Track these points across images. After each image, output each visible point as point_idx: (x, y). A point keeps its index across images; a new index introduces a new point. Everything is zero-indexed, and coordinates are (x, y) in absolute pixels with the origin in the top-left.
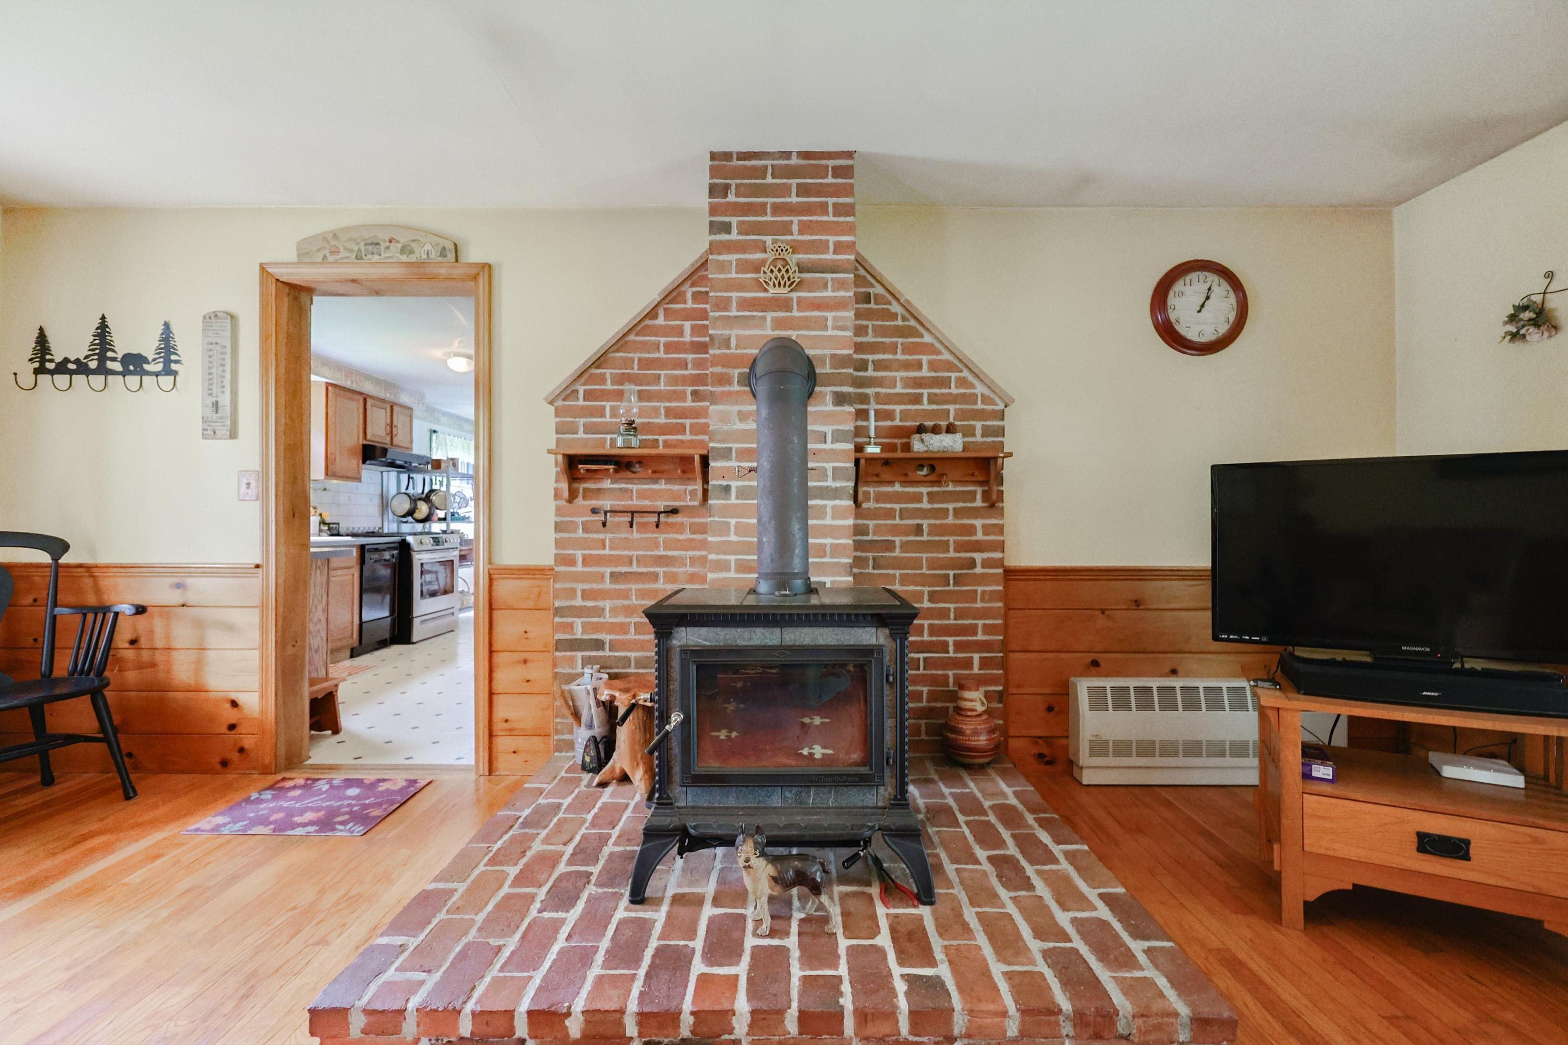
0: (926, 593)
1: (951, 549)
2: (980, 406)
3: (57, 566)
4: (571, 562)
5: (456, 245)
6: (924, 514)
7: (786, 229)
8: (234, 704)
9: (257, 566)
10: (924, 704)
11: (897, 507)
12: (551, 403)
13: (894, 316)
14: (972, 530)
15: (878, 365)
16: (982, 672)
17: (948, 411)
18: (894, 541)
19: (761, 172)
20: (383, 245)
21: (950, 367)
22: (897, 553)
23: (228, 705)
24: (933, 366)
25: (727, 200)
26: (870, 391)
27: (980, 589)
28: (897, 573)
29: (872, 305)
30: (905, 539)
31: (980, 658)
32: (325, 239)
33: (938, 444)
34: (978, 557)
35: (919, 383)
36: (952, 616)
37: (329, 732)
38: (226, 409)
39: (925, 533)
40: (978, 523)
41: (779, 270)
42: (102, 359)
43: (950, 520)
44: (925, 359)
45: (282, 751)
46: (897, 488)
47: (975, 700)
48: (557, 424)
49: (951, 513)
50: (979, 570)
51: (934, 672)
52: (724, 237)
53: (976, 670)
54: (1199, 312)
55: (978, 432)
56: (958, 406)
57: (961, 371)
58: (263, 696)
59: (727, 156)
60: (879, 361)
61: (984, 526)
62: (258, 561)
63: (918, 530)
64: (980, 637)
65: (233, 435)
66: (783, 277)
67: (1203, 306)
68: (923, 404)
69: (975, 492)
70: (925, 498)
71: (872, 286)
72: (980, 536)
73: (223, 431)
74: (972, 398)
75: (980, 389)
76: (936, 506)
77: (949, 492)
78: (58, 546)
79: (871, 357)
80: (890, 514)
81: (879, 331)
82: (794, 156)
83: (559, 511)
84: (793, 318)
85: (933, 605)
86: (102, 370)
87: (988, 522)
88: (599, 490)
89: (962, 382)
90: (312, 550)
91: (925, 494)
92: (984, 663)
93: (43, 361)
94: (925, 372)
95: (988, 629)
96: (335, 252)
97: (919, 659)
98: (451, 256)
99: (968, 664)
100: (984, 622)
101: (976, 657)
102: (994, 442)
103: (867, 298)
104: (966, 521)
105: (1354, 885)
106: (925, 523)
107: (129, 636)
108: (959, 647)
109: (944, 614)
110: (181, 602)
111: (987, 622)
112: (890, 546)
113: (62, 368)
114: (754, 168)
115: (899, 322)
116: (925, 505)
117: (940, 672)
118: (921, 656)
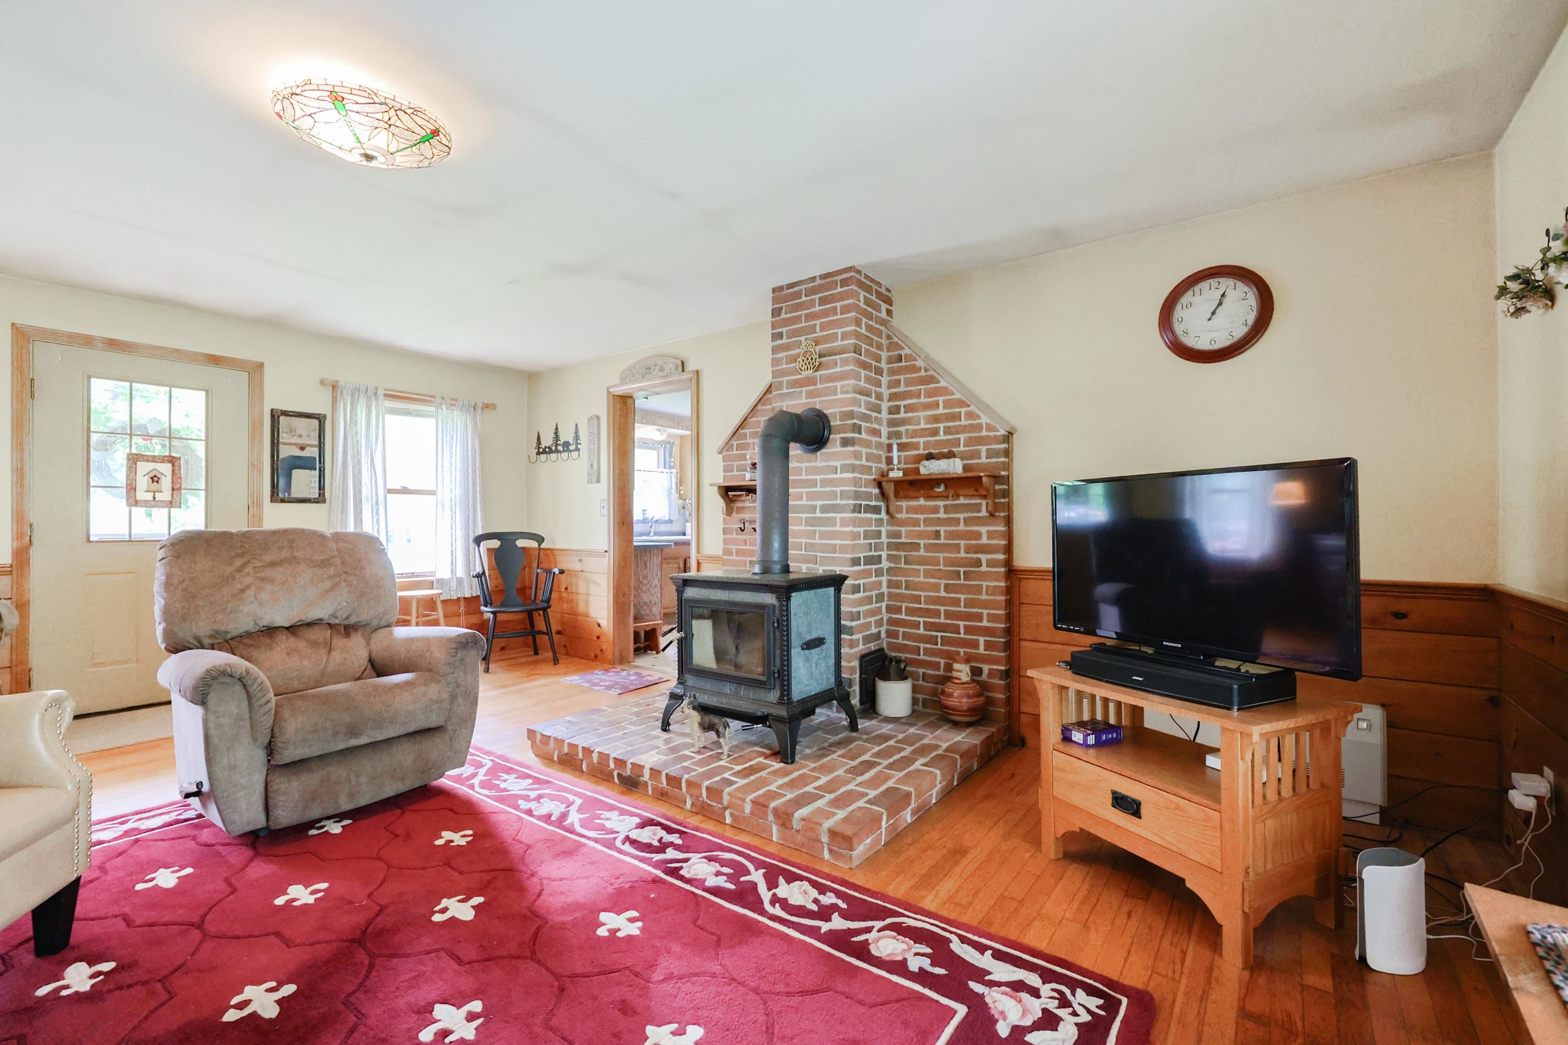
0: (943, 585)
1: (962, 551)
2: (984, 433)
3: (540, 549)
4: (730, 554)
5: (683, 362)
6: (939, 522)
7: (812, 329)
8: (599, 625)
9: (606, 552)
10: (942, 673)
11: (922, 517)
12: (720, 453)
13: (919, 369)
14: (978, 535)
15: (909, 408)
16: (987, 652)
17: (959, 439)
18: (920, 544)
19: (798, 295)
20: (653, 368)
21: (962, 404)
22: (922, 552)
23: (597, 626)
24: (947, 404)
25: (781, 317)
26: (902, 429)
27: (985, 584)
28: (922, 568)
29: (903, 364)
30: (927, 541)
31: (985, 641)
32: (631, 370)
33: (937, 468)
34: (984, 557)
35: (936, 419)
36: (962, 604)
37: (655, 652)
38: (595, 467)
39: (942, 538)
40: (984, 530)
41: (808, 359)
42: (557, 445)
43: (962, 527)
44: (941, 399)
45: (617, 654)
46: (922, 502)
47: (962, 672)
48: (724, 466)
49: (962, 521)
50: (984, 568)
51: (949, 648)
52: (779, 342)
53: (982, 650)
54: (1209, 319)
55: (983, 454)
56: (967, 435)
57: (969, 406)
58: (608, 621)
59: (781, 289)
60: (908, 405)
61: (988, 532)
62: (607, 549)
63: (937, 534)
64: (985, 623)
65: (598, 481)
66: (809, 363)
67: (1213, 313)
68: (940, 436)
69: (980, 504)
70: (942, 510)
71: (902, 348)
72: (985, 540)
73: (595, 480)
74: (979, 427)
75: (984, 420)
76: (950, 516)
77: (961, 505)
78: (540, 539)
79: (902, 403)
80: (916, 523)
81: (909, 383)
82: (818, 279)
83: (725, 522)
84: (817, 389)
85: (948, 595)
86: (557, 451)
87: (992, 528)
88: (743, 508)
89: (970, 415)
90: (635, 544)
91: (942, 507)
92: (988, 645)
93: (539, 448)
94: (941, 411)
95: (991, 618)
96: (634, 376)
97: (937, 636)
98: (680, 369)
99: (975, 645)
100: (988, 611)
101: (982, 640)
102: (997, 462)
103: (899, 359)
104: (975, 528)
105: (1082, 830)
106: (942, 529)
107: (564, 586)
108: (968, 630)
109: (956, 602)
110: (580, 569)
111: (991, 612)
112: (916, 546)
113: (544, 452)
114: (795, 293)
115: (923, 373)
116: (942, 515)
117: (954, 649)
118: (939, 634)
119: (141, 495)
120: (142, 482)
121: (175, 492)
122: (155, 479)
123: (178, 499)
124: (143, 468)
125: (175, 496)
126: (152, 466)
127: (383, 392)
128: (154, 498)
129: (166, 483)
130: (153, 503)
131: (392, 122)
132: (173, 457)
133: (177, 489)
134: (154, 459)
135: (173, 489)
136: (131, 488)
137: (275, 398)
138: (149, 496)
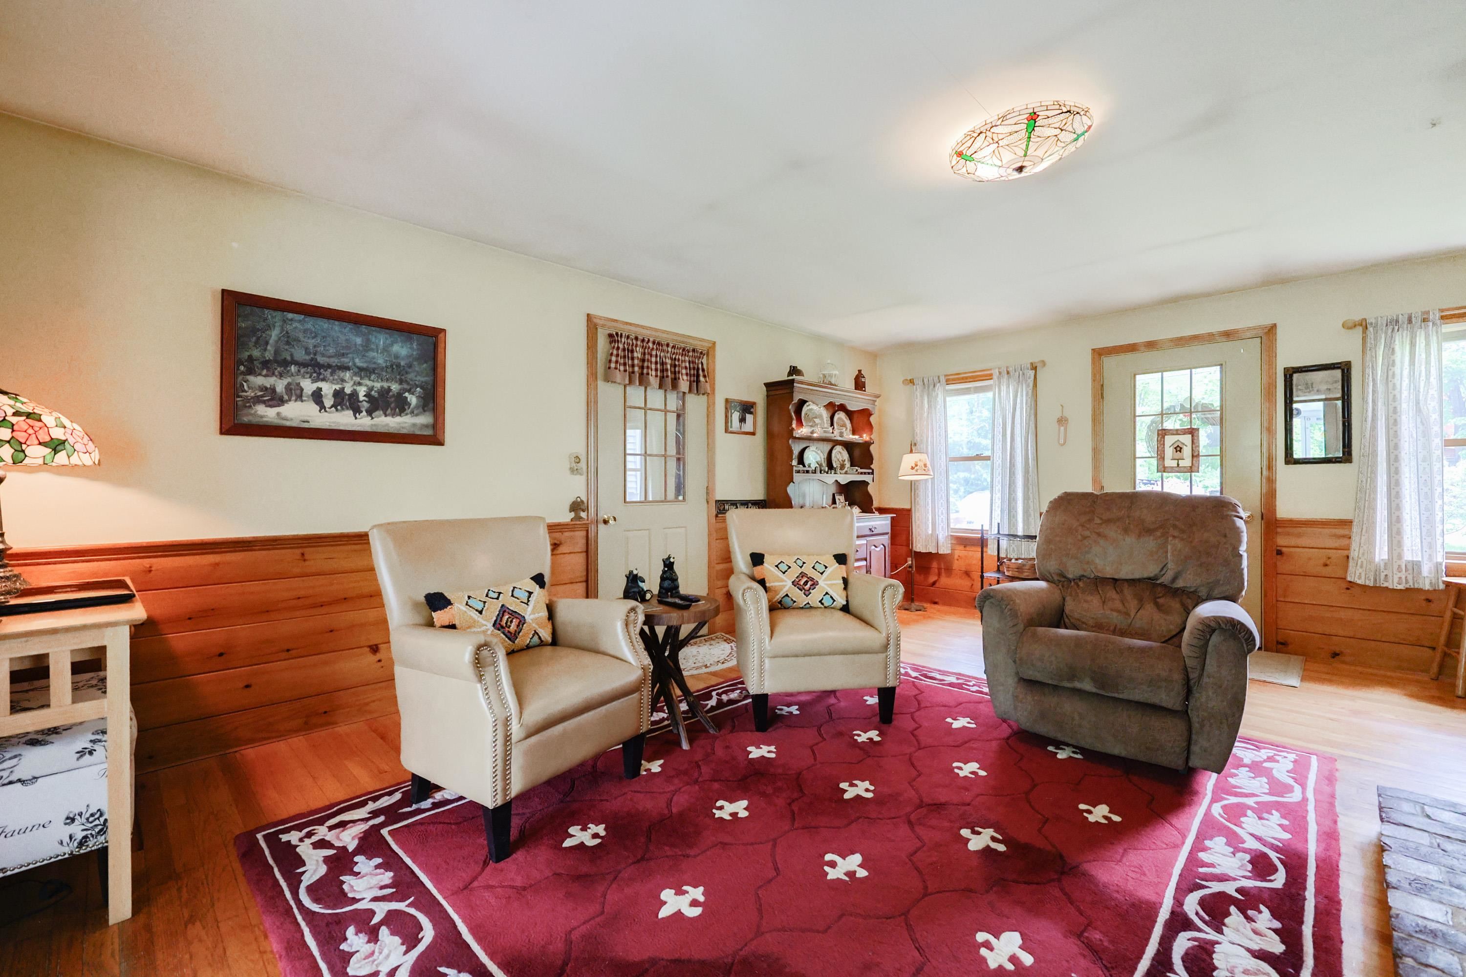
119: (1169, 463)
120: (1169, 452)
121: (1195, 459)
122: (1178, 449)
123: (1197, 465)
124: (1169, 440)
125: (1194, 462)
126: (1176, 438)
127: (1438, 316)
128: (1178, 465)
129: (1187, 451)
130: (1177, 469)
131: (996, 139)
132: (1193, 429)
133: (1196, 456)
134: (1177, 432)
135: (1193, 456)
136: (1161, 457)
137: (1286, 358)
138: (1174, 464)
